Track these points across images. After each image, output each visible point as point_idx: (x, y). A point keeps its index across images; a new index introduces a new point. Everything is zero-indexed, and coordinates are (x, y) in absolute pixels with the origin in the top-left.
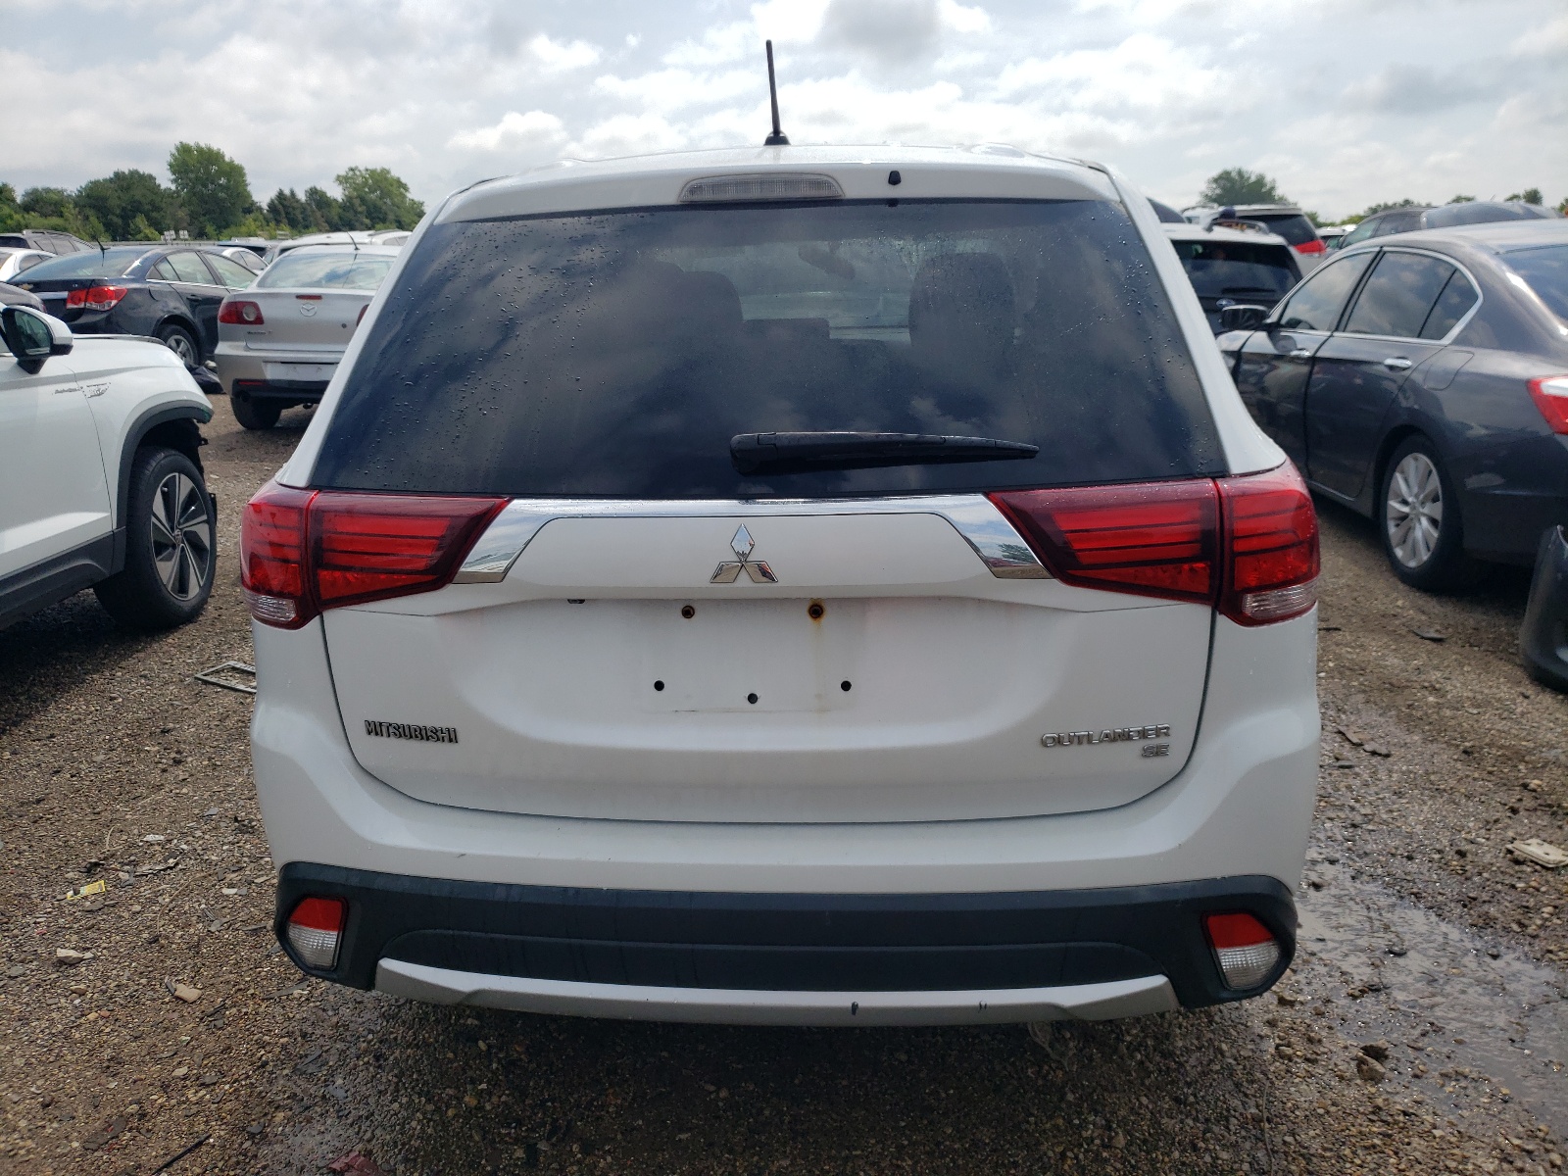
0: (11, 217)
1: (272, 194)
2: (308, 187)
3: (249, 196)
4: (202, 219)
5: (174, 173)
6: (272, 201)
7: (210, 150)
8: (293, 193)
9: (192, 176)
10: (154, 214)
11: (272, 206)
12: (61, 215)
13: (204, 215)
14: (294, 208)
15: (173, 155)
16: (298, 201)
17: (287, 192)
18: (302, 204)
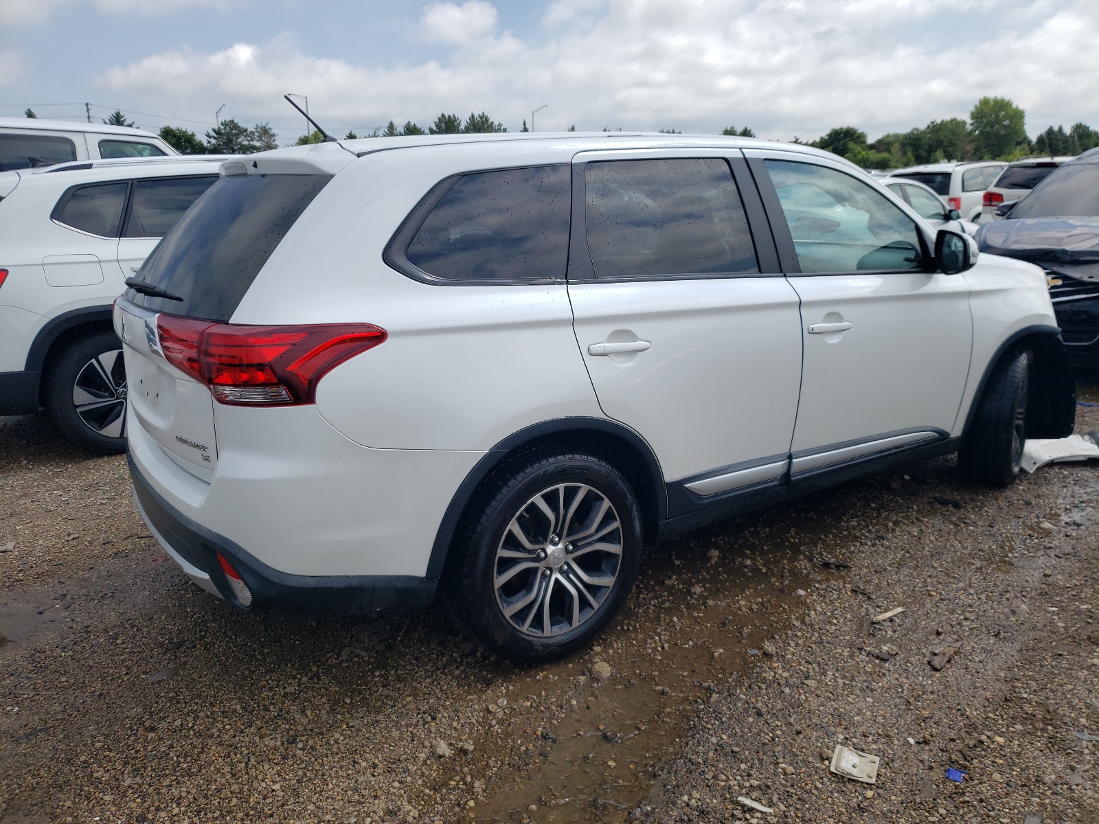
0: (860, 153)
1: (1043, 130)
2: (1074, 123)
3: (1024, 132)
4: (983, 150)
5: (972, 119)
6: (1041, 136)
7: (1002, 100)
8: (1060, 129)
9: (984, 120)
10: (949, 149)
11: (1041, 140)
12: (889, 151)
13: (985, 148)
14: (1057, 140)
15: (976, 106)
16: (1063, 134)
17: (1056, 128)
18: (1067, 137)
